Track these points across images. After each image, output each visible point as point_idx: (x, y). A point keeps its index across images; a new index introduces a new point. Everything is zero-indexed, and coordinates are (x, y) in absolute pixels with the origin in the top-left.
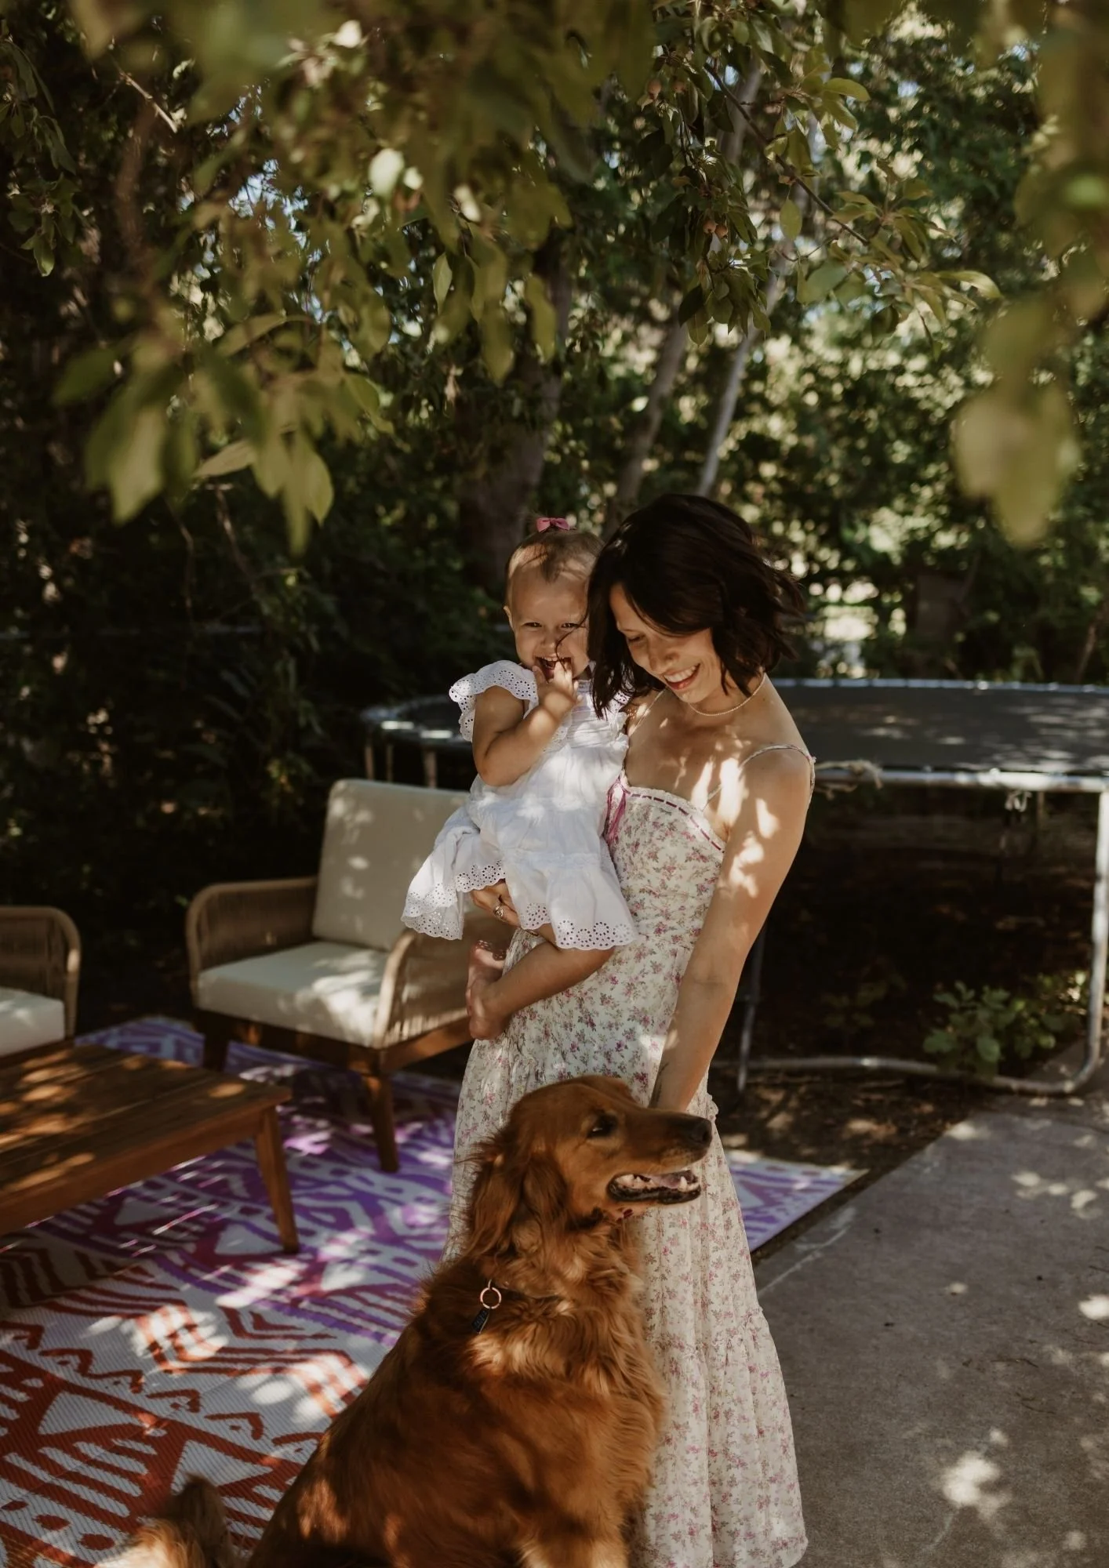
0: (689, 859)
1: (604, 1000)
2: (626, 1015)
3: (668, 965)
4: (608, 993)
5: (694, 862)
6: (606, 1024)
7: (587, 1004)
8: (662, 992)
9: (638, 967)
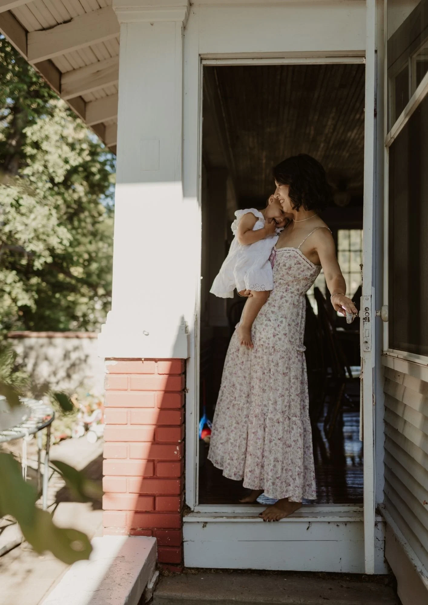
0: (295, 264)
1: (273, 312)
2: (280, 316)
3: (290, 300)
4: (273, 310)
5: (297, 265)
6: (274, 319)
7: (268, 315)
8: (289, 308)
9: (281, 301)
